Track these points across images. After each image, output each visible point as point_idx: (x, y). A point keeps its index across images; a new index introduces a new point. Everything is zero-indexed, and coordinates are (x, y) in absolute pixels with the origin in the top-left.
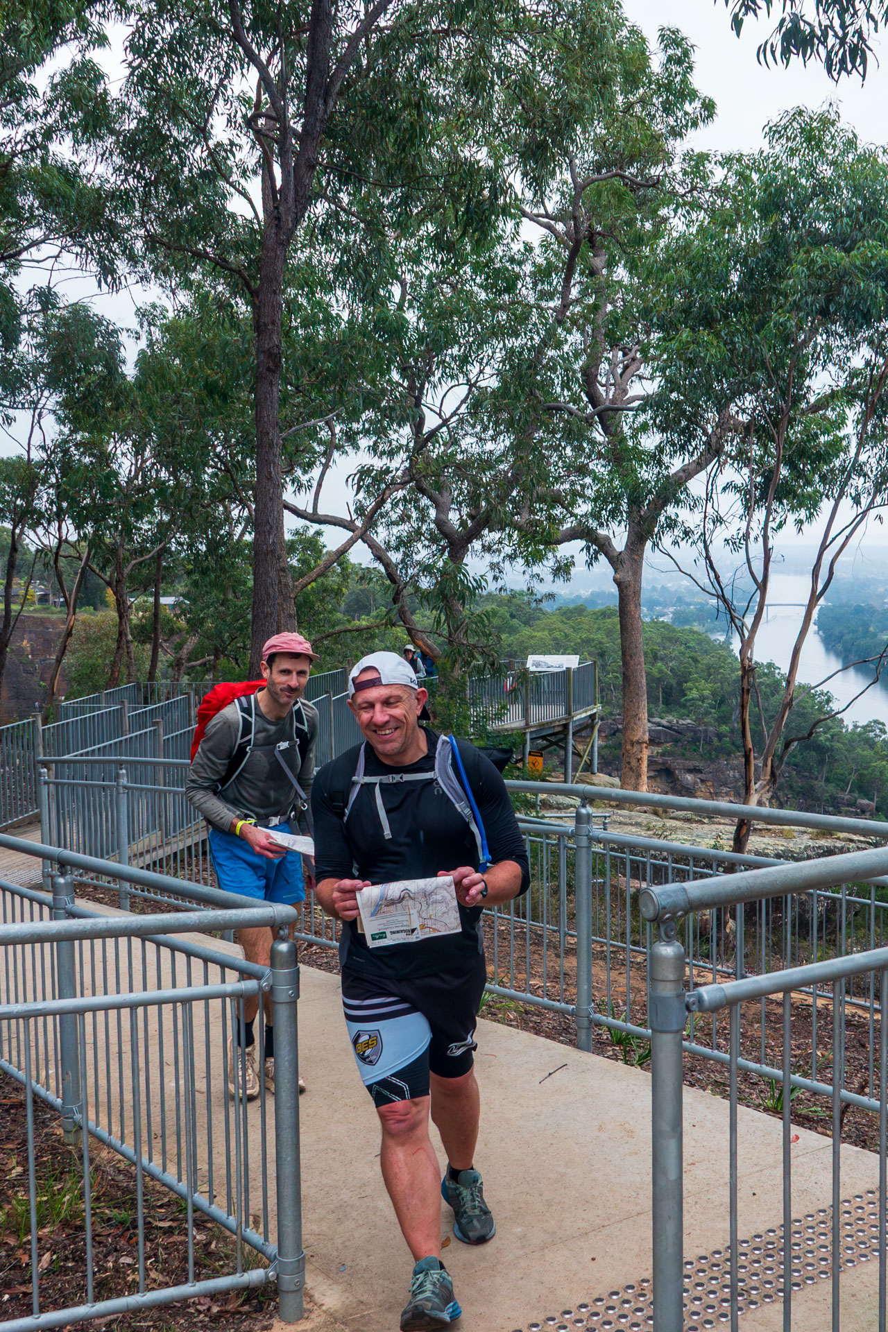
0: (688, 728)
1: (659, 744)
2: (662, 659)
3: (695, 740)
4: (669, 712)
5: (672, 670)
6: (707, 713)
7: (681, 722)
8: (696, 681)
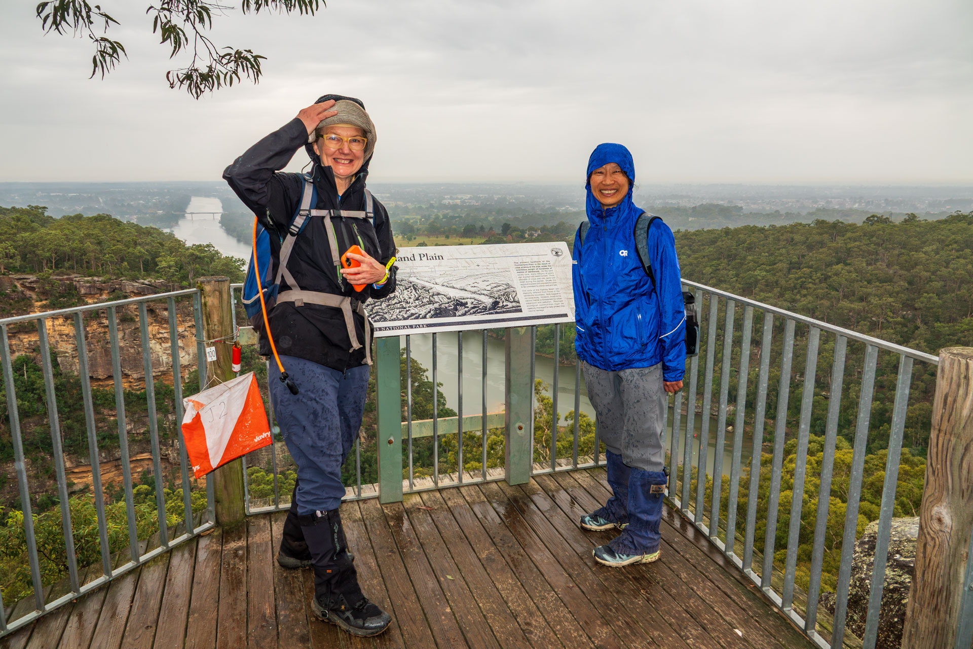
0: (162, 284)
2: (140, 245)
4: (149, 275)
5: (147, 251)
6: (173, 275)
8: (164, 256)
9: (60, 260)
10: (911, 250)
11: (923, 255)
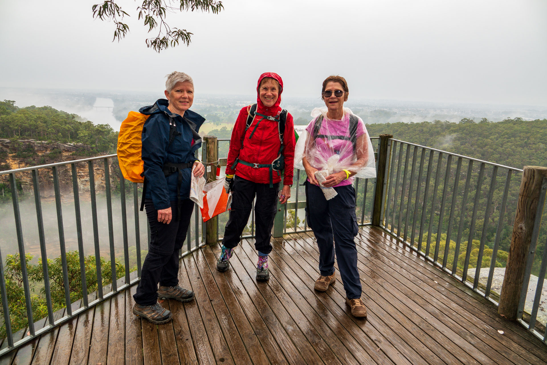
0: (80, 146)
1: (71, 152)
2: (68, 124)
3: (84, 150)
4: (73, 141)
5: (72, 127)
6: (87, 141)
7: (78, 144)
8: (82, 130)
9: (23, 131)
10: (484, 137)
11: (490, 140)
